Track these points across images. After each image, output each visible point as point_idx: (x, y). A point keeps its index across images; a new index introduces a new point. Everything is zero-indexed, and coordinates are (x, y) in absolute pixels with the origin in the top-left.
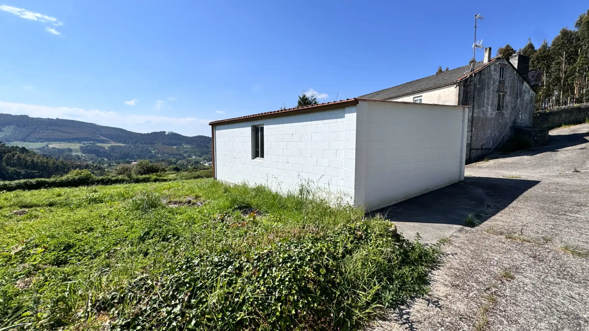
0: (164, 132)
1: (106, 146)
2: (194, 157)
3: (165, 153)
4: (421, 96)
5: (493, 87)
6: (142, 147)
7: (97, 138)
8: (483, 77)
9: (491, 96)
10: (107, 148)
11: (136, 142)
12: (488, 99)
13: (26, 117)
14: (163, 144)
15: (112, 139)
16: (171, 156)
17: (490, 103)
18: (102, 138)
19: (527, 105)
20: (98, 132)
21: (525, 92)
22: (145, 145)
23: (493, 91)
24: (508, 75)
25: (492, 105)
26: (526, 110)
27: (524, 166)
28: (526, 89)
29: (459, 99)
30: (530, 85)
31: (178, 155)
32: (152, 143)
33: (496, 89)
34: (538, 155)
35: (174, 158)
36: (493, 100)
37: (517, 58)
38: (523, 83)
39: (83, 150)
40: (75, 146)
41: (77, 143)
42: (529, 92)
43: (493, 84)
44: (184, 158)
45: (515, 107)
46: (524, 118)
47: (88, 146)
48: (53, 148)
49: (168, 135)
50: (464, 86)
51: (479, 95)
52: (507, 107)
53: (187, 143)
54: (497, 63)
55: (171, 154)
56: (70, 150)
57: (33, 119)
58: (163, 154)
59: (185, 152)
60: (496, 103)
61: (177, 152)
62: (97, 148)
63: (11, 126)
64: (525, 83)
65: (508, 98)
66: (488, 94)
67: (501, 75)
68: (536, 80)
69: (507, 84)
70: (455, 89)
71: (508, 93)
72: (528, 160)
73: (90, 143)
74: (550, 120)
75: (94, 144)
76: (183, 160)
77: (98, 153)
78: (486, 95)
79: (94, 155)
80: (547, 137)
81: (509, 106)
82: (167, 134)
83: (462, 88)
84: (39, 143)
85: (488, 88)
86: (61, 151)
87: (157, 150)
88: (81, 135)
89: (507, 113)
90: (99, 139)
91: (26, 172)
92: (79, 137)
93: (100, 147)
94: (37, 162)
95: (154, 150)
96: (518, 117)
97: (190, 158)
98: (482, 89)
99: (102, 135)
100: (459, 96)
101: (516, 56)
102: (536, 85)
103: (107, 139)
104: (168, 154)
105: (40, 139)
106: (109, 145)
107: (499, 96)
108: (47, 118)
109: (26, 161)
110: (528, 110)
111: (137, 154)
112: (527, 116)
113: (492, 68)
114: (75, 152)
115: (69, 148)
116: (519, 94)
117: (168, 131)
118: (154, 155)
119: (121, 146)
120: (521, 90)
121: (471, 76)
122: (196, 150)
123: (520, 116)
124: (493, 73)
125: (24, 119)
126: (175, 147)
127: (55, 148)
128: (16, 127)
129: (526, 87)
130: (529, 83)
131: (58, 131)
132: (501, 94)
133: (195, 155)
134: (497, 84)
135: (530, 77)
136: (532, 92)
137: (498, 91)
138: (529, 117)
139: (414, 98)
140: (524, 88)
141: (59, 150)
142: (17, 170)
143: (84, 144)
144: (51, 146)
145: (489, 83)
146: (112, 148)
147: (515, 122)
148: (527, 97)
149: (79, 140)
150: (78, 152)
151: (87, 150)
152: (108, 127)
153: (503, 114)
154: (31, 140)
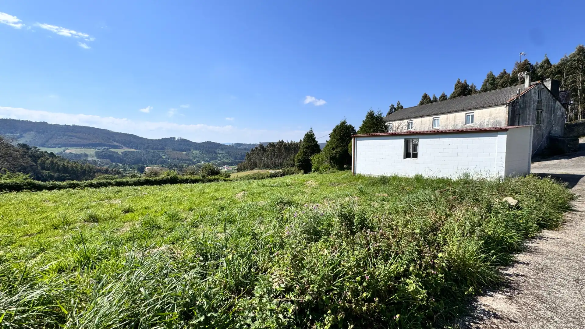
0: (174, 138)
1: (120, 151)
2: (202, 163)
3: (175, 159)
4: (474, 112)
5: (534, 106)
6: (153, 153)
7: (110, 144)
8: (526, 98)
9: (531, 113)
10: (120, 154)
11: (148, 147)
12: (530, 115)
13: (45, 123)
14: (174, 150)
15: (125, 145)
16: (181, 162)
17: (531, 118)
18: (115, 143)
19: (559, 119)
20: (111, 138)
21: (557, 108)
22: (156, 151)
23: (533, 109)
24: (544, 96)
25: (533, 120)
26: (558, 123)
27: (564, 167)
28: (558, 107)
29: (508, 116)
30: (561, 104)
31: (188, 160)
32: (163, 149)
33: (535, 108)
34: (573, 159)
35: (185, 163)
36: (533, 116)
37: (550, 82)
38: (556, 102)
39: (98, 155)
40: (91, 151)
41: (92, 148)
42: (560, 109)
43: (533, 104)
44: (194, 163)
45: (549, 121)
46: (557, 130)
47: (103, 151)
48: (70, 153)
49: (178, 141)
50: (512, 106)
51: (523, 113)
52: (544, 121)
53: (196, 149)
54: (536, 88)
55: (181, 160)
56: (86, 155)
57: (51, 125)
58: (174, 159)
59: (194, 158)
60: (535, 118)
61: (187, 158)
62: (111, 154)
63: (32, 132)
64: (558, 103)
65: (544, 114)
66: (530, 112)
67: (539, 96)
68: (566, 100)
69: (543, 104)
70: (506, 109)
71: (545, 110)
72: (566, 163)
73: (104, 149)
74: (576, 130)
75: (108, 149)
76: (193, 165)
77: (112, 158)
78: (528, 112)
79: (108, 160)
80: (578, 145)
81: (546, 121)
82: (176, 140)
83: (511, 108)
84: (57, 148)
85: (530, 107)
86: (78, 156)
87: (167, 155)
88: (97, 141)
89: (544, 126)
90: (112, 144)
91: (59, 175)
92: (94, 143)
93: (114, 152)
94: (68, 166)
95: (164, 155)
96: (553, 129)
97: (199, 164)
98: (525, 107)
99: (115, 141)
100: (509, 113)
101: (549, 81)
102: (566, 103)
103: (121, 145)
104: (178, 159)
105: (58, 144)
106: (123, 151)
107: (538, 112)
108: (64, 124)
109: (59, 166)
110: (560, 123)
111: (149, 159)
112: (559, 128)
113: (533, 91)
114: (90, 157)
115: (85, 154)
116: (552, 111)
117: (177, 137)
118: (165, 161)
119: (134, 152)
120: (554, 107)
121: (517, 98)
122: (204, 155)
123: (554, 128)
124: (533, 95)
125: (44, 124)
126: (184, 153)
127: (72, 154)
128: (36, 133)
129: (558, 105)
130: (560, 102)
131: (74, 136)
132: (539, 111)
133: (204, 160)
134: (536, 103)
135: (561, 97)
136: (563, 109)
137: (537, 109)
138: (562, 129)
139: (466, 113)
140: (556, 105)
141: (76, 155)
142: (51, 173)
143: (99, 150)
144: (68, 151)
145: (530, 103)
146: (126, 153)
147: (550, 133)
148: (559, 113)
149: (94, 146)
150: (93, 157)
151: (102, 155)
152: (121, 133)
153: (541, 127)
154: (50, 145)
